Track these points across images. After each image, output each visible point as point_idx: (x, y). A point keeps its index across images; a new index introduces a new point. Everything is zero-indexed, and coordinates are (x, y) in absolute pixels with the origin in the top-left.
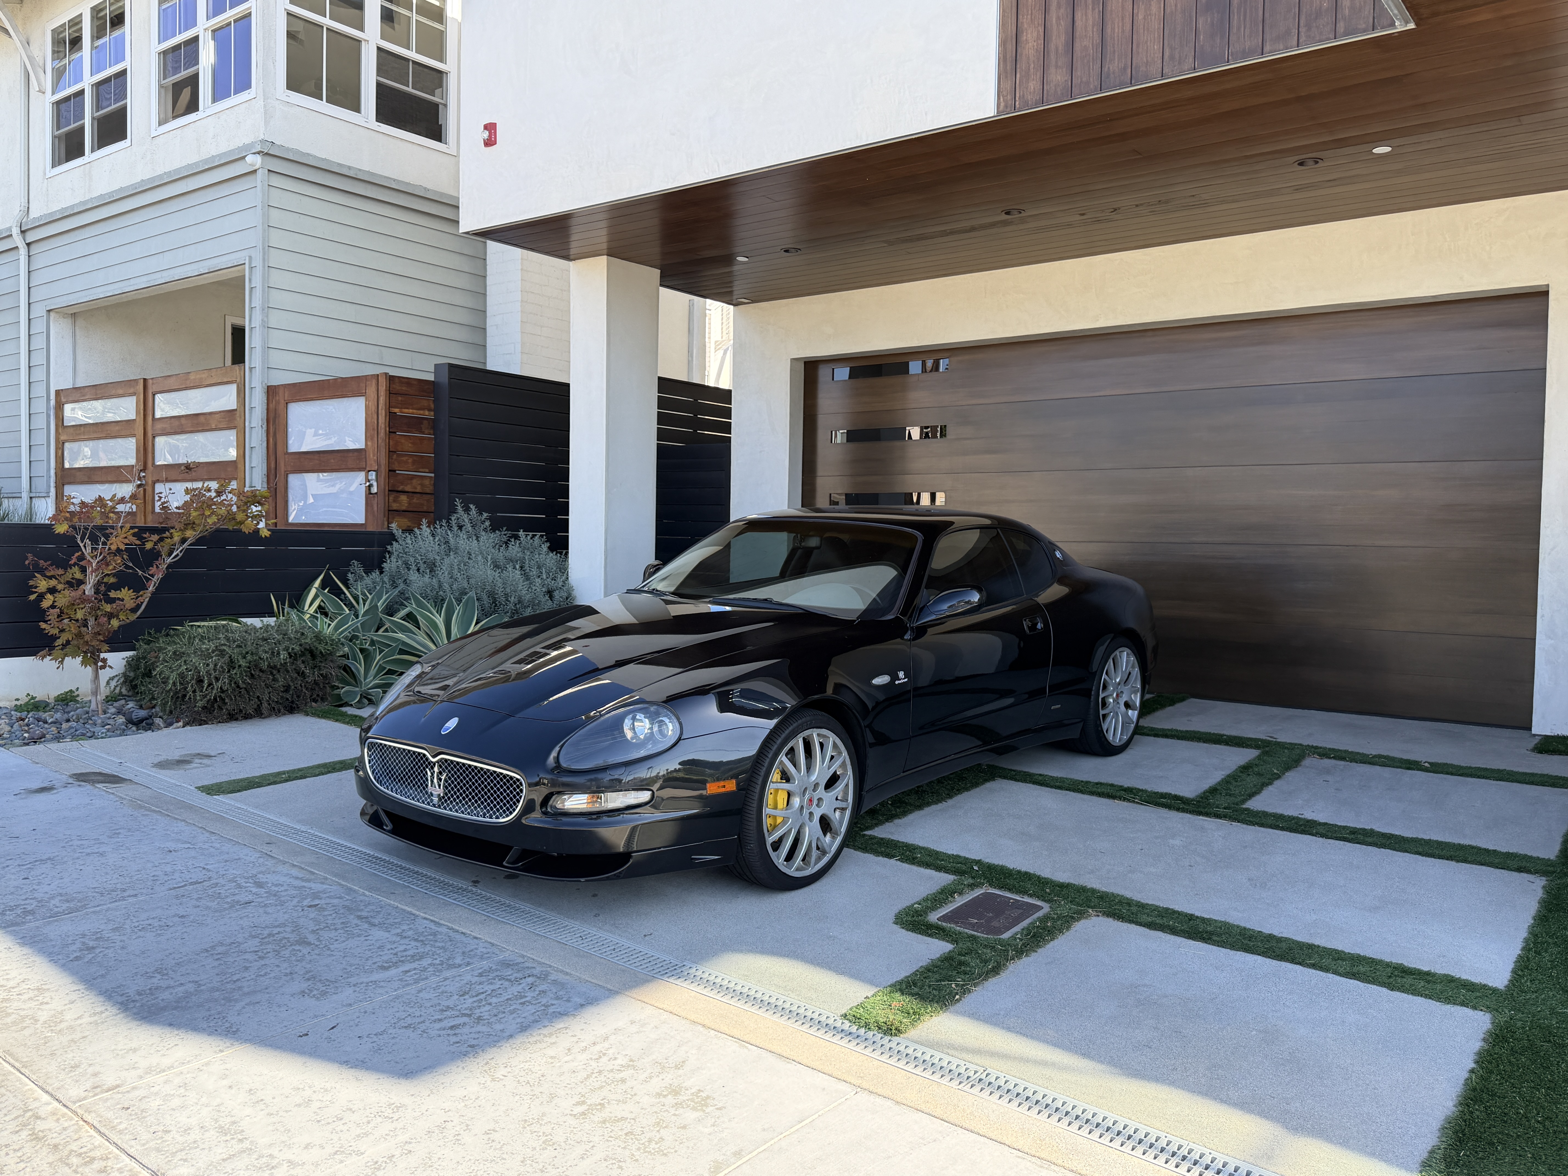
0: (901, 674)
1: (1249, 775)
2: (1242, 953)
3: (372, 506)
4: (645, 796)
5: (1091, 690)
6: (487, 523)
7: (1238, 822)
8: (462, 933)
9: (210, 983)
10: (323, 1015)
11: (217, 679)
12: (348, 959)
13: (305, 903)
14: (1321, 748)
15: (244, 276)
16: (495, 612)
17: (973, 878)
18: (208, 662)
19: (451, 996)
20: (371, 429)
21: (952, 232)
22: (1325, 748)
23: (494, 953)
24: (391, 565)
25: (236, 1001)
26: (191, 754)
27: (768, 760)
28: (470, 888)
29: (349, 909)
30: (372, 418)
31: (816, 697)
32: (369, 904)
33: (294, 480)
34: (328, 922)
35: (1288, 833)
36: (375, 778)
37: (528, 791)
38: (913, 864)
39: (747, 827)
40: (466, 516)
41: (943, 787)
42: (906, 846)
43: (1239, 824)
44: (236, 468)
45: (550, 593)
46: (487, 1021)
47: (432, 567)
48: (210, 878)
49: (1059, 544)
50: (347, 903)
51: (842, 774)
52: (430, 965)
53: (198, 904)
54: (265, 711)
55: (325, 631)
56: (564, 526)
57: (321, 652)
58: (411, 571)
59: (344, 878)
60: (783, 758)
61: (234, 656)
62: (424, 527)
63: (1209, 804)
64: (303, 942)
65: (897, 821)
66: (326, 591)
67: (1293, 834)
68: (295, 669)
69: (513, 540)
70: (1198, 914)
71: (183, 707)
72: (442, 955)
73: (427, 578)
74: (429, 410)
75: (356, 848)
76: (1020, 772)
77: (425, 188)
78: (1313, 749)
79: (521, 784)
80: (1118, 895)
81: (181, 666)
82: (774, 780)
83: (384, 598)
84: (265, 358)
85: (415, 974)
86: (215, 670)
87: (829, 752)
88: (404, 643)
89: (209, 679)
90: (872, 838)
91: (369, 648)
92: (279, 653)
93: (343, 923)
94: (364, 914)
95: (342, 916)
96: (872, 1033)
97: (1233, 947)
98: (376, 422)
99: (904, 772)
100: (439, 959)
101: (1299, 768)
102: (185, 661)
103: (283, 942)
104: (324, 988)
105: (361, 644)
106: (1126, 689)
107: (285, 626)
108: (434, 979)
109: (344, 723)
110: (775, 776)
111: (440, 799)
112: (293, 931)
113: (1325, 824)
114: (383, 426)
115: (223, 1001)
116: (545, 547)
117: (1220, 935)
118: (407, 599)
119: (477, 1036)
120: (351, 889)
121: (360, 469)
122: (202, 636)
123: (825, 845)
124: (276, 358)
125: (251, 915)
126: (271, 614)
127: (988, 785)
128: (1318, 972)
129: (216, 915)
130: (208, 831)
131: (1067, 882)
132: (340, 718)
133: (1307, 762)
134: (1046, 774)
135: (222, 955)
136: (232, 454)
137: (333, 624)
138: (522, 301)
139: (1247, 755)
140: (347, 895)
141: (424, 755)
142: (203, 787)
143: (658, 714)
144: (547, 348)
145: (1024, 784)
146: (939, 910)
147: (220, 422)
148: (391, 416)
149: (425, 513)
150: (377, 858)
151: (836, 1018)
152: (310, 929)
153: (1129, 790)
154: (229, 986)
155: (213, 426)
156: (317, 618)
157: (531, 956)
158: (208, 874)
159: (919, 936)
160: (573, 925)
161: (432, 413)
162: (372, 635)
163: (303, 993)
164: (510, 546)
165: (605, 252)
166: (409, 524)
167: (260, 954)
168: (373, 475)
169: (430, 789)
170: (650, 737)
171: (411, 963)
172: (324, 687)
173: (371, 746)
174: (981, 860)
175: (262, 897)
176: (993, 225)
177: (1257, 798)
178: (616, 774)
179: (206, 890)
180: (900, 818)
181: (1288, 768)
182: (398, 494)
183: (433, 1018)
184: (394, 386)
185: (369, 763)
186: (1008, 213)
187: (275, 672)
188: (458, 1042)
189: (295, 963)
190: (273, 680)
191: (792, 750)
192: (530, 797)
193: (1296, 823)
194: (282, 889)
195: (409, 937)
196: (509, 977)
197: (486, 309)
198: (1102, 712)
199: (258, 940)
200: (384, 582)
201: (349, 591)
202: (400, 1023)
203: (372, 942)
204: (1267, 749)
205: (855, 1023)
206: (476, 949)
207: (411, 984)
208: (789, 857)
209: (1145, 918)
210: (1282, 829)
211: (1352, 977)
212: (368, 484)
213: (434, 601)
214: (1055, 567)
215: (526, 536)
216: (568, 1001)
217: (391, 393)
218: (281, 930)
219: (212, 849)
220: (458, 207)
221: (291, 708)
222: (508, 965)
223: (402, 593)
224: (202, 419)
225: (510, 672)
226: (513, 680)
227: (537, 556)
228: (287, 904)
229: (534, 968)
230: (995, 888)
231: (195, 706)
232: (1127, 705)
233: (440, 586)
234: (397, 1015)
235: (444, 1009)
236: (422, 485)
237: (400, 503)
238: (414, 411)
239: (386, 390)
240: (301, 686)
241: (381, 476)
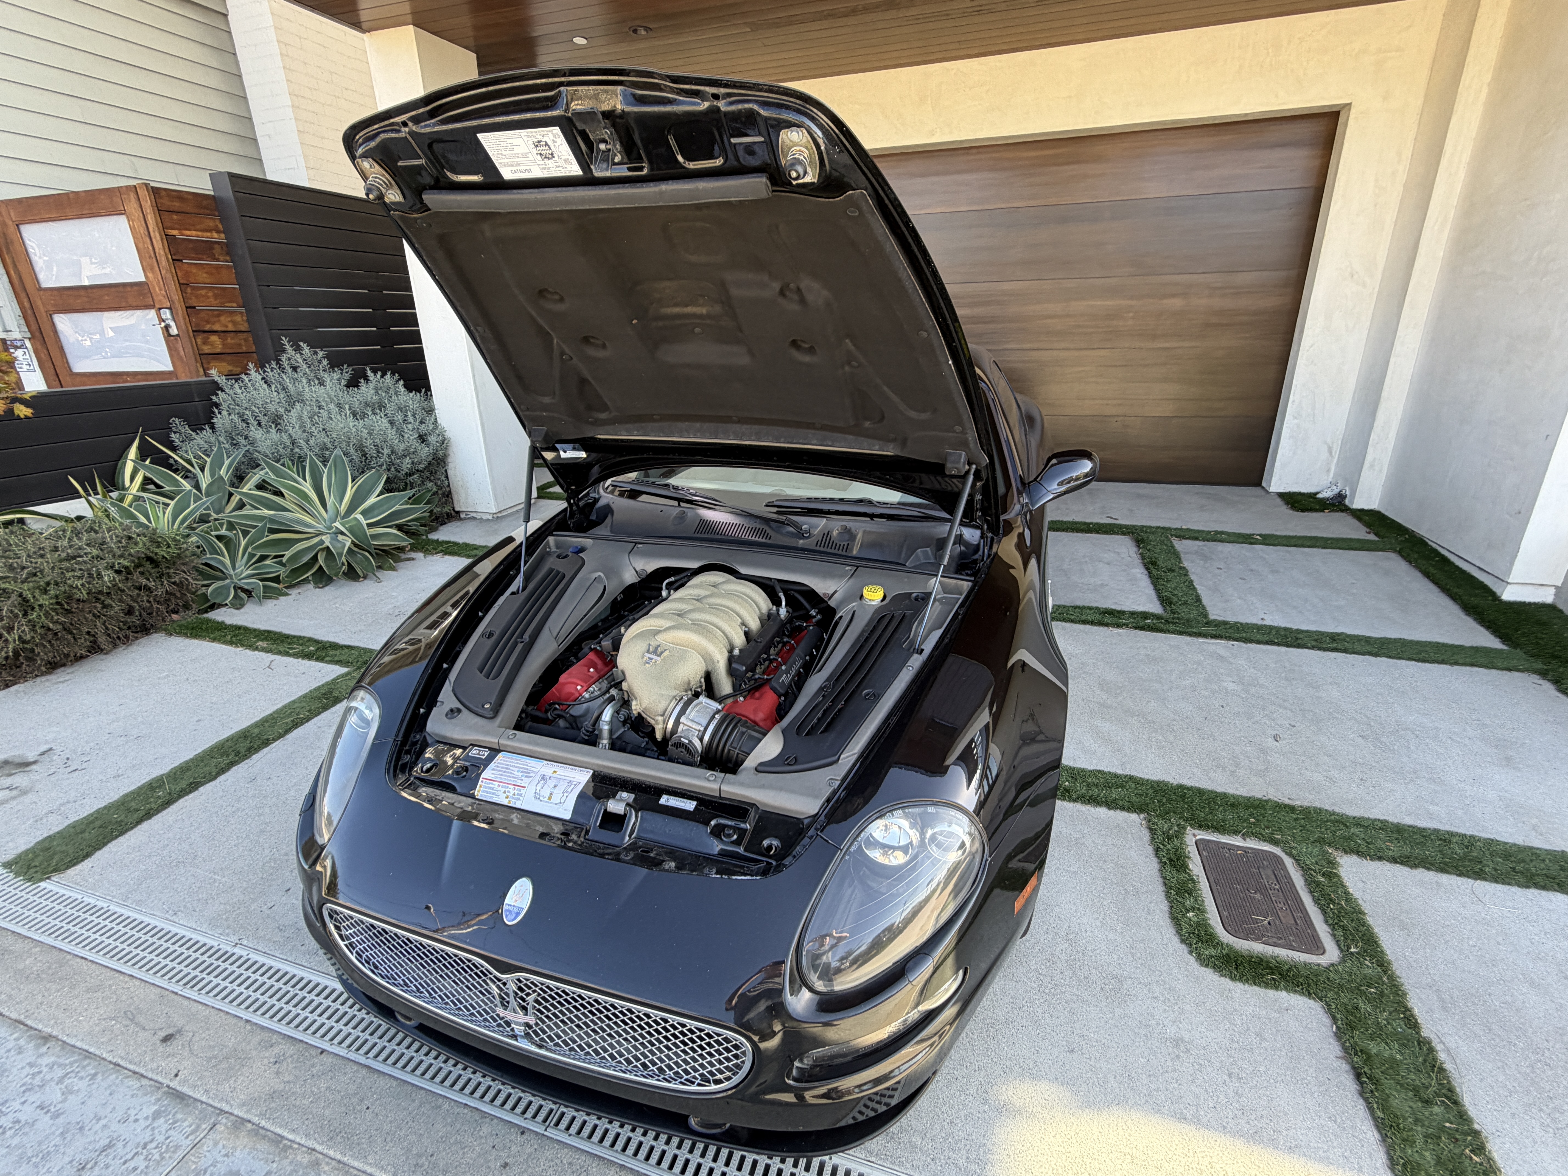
3: (177, 350)
6: (325, 362)
16: (368, 468)
20: (146, 257)
24: (221, 420)
30: (144, 242)
33: (66, 323)
40: (298, 355)
43: (1236, 642)
45: (422, 438)
47: (276, 420)
55: (161, 525)
57: (164, 557)
58: (251, 427)
61: (29, 593)
62: (252, 372)
66: (147, 462)
68: (133, 586)
69: (361, 380)
73: (273, 434)
74: (218, 232)
83: (227, 463)
88: (272, 520)
91: (228, 533)
92: (100, 575)
98: (151, 248)
105: (216, 530)
109: (225, 643)
114: (162, 253)
116: (400, 386)
118: (257, 463)
121: (147, 307)
132: (217, 633)
137: (170, 510)
142: (17, 859)
148: (170, 240)
149: (248, 355)
156: (145, 500)
161: (223, 236)
162: (226, 517)
164: (360, 387)
165: (410, 20)
166: (231, 370)
168: (166, 314)
182: (206, 335)
184: (162, 201)
187: (102, 598)
190: (104, 606)
200: (220, 442)
201: (178, 456)
212: (163, 324)
213: (292, 465)
215: (376, 375)
217: (160, 211)
221: (145, 630)
223: (247, 455)
227: (394, 397)
233: (293, 443)
236: (234, 323)
237: (212, 345)
238: (199, 233)
239: (152, 206)
240: (149, 601)
241: (177, 314)
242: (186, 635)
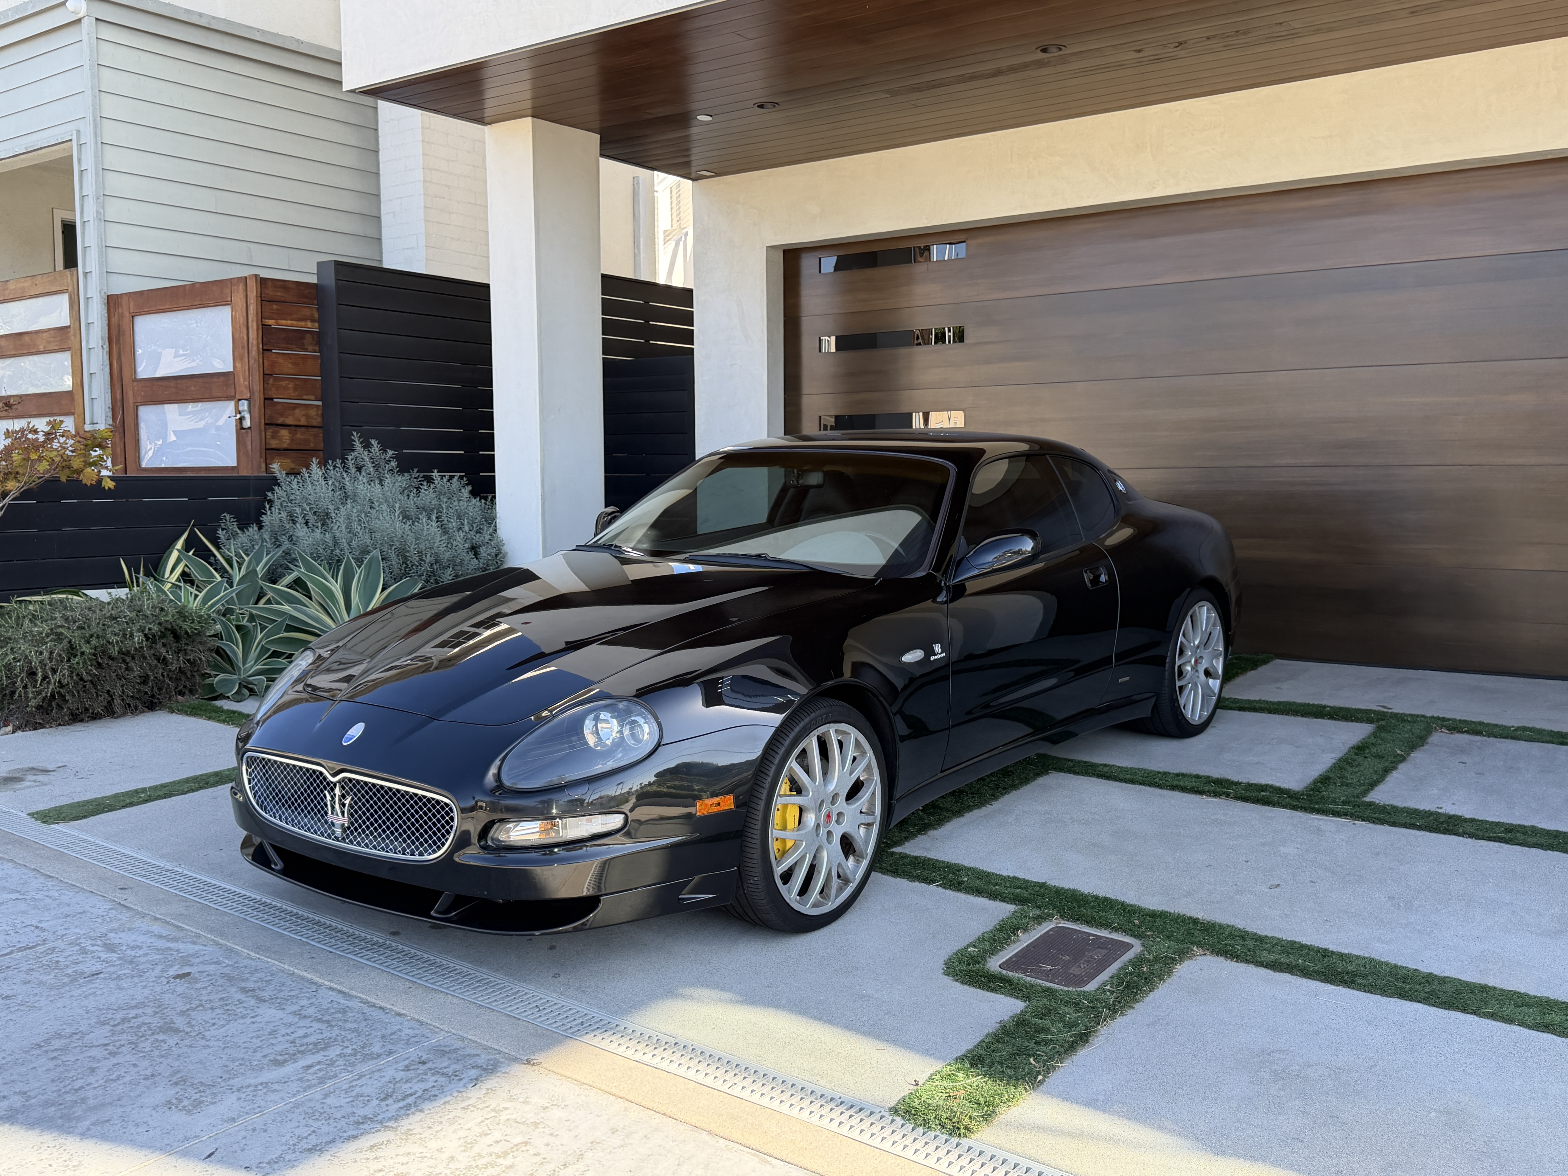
0: (937, 648)
1: (1366, 757)
2: (1396, 1000)
3: (245, 444)
4: (615, 821)
5: (1166, 658)
6: (394, 464)
7: (1363, 820)
8: (381, 1008)
9: (43, 1094)
10: (195, 1137)
11: (54, 671)
12: (229, 1051)
13: (172, 972)
14: (1449, 720)
15: (71, 157)
16: (406, 574)
17: (1039, 907)
18: (40, 649)
19: (368, 1101)
20: (239, 348)
21: (973, 77)
22: (1454, 720)
23: (423, 1036)
24: (272, 518)
25: (79, 1119)
26: (22, 769)
27: (774, 768)
28: (388, 942)
29: (230, 978)
30: (241, 332)
31: (830, 683)
32: (256, 970)
33: (148, 415)
34: (202, 998)
35: (1428, 833)
36: (258, 803)
37: (462, 819)
38: (960, 890)
39: (749, 855)
40: (366, 453)
41: (984, 785)
42: (947, 867)
43: (1364, 822)
44: (73, 400)
45: (474, 549)
46: (418, 1136)
47: (325, 519)
48: (44, 941)
49: (1117, 472)
50: (227, 971)
51: (866, 779)
52: (340, 1055)
53: (29, 978)
54: (118, 709)
55: (191, 605)
56: (491, 465)
57: (186, 632)
58: (298, 525)
59: (221, 934)
60: (793, 764)
61: (76, 641)
62: (314, 468)
63: (1323, 798)
64: (169, 1029)
65: (932, 833)
66: (191, 553)
67: (1433, 835)
68: (154, 655)
69: (425, 483)
70: (1332, 948)
71: (12, 707)
72: (354, 1040)
73: (318, 533)
74: (313, 321)
75: (238, 891)
76: (1079, 762)
77: (298, 41)
78: (1440, 722)
79: (451, 809)
80: (1228, 926)
81: (7, 654)
82: (782, 793)
83: (265, 560)
84: (103, 260)
85: (320, 1070)
86: (51, 659)
87: (851, 752)
88: (292, 618)
89: (44, 670)
90: (904, 856)
91: (248, 624)
92: (132, 635)
93: (222, 999)
94: (250, 985)
95: (220, 989)
96: (933, 1134)
97: (1384, 992)
98: (245, 338)
99: (942, 772)
100: (351, 1048)
101: (1426, 747)
102: (12, 649)
103: (142, 1029)
104: (197, 1096)
105: (238, 620)
106: (1206, 653)
107: (139, 599)
108: (345, 1076)
109: (219, 721)
110: (784, 787)
111: (344, 831)
112: (156, 1013)
113: (1472, 820)
114: (255, 342)
115: (60, 1121)
116: (466, 492)
117: (1365, 976)
118: (293, 561)
119: (405, 1159)
120: (231, 950)
121: (229, 398)
122: (34, 615)
123: (848, 872)
124: (117, 260)
125: (99, 992)
126: (122, 584)
127: (1041, 780)
128: (1499, 1024)
129: (53, 993)
130: (43, 874)
131: (1160, 909)
132: (213, 714)
133: (1438, 737)
134: (1112, 763)
135: (59, 1053)
136: (67, 383)
137: (201, 595)
138: (425, 181)
139: (1358, 732)
140: (226, 958)
141: (321, 773)
142: (37, 813)
143: (628, 712)
144: (459, 240)
145: (1086, 778)
146: (1001, 953)
147: (49, 342)
148: (265, 330)
149: (314, 451)
150: (265, 904)
151: (883, 1113)
152: (178, 1010)
153: (1219, 782)
154: (69, 1098)
155: (42, 348)
156: (180, 587)
157: (473, 1038)
158: (42, 935)
159: (979, 990)
160: (527, 991)
161: (316, 325)
162: (250, 608)
163: (169, 1104)
164: (423, 491)
165: (529, 112)
166: (293, 466)
167: (111, 1048)
168: (244, 405)
169: (330, 817)
170: (620, 743)
171: (313, 1054)
172: (192, 676)
173: (251, 762)
174: (1045, 883)
175: (114, 966)
176: (1025, 66)
177: (1381, 787)
178: (576, 794)
179: (39, 958)
180: (936, 829)
181: (1413, 747)
182: (276, 429)
183: (345, 1135)
184: (267, 291)
185: (250, 783)
186: (1044, 50)
187: (128, 659)
188: (380, 1171)
189: (159, 1060)
190: (127, 669)
191: (804, 751)
192: (464, 828)
193: (1435, 820)
194: (141, 952)
195: (310, 1017)
196: (445, 1071)
197: (379, 192)
198: (1178, 684)
199: (108, 1028)
200: (263, 540)
201: (220, 553)
202: (301, 1143)
203: (260, 1025)
204: (1383, 723)
205: (909, 1120)
206: (400, 1030)
207: (315, 1085)
208: (804, 890)
209: (1265, 956)
210: (1419, 828)
211: (1546, 1030)
212: (238, 416)
213: (328, 563)
214: (1118, 501)
215: (442, 477)
216: (526, 1102)
217: (263, 300)
218: (140, 1011)
219: (48, 900)
220: (340, 64)
221: (151, 705)
222: (443, 1053)
223: (287, 553)
224: (26, 339)
225: (430, 658)
226: (436, 668)
227: (456, 503)
228: (147, 974)
229: (478, 1055)
230: (1068, 920)
231: (28, 706)
232: (1208, 673)
233: (335, 544)
234: (297, 1132)
235: (361, 1120)
236: (308, 417)
237: (280, 440)
238: (294, 322)
239: (257, 297)
240: (163, 676)
241: (254, 406)
242: (187, 714)
